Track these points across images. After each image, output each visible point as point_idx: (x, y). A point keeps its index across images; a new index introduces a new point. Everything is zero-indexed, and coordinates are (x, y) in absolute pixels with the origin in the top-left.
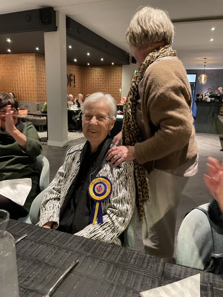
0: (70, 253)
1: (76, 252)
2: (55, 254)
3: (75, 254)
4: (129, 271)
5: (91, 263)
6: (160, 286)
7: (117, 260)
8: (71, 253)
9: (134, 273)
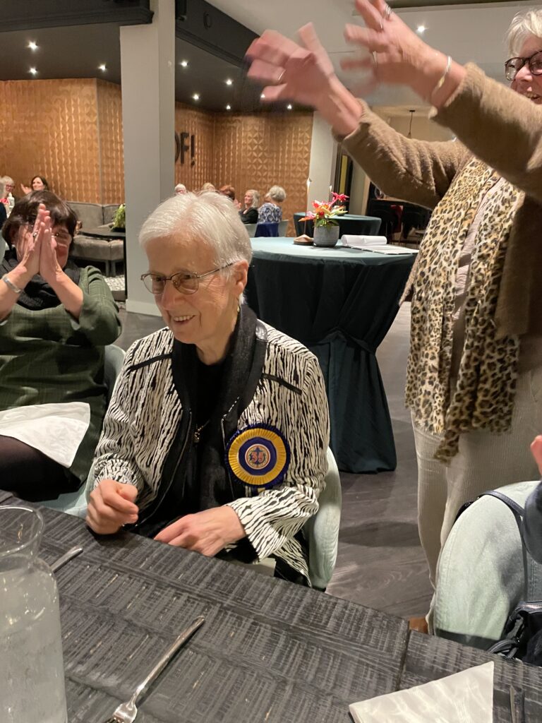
0: (185, 596)
1: (198, 595)
2: (149, 598)
3: (197, 602)
4: (324, 649)
5: (234, 624)
6: (398, 689)
7: (295, 620)
8: (185, 599)
9: (335, 652)
